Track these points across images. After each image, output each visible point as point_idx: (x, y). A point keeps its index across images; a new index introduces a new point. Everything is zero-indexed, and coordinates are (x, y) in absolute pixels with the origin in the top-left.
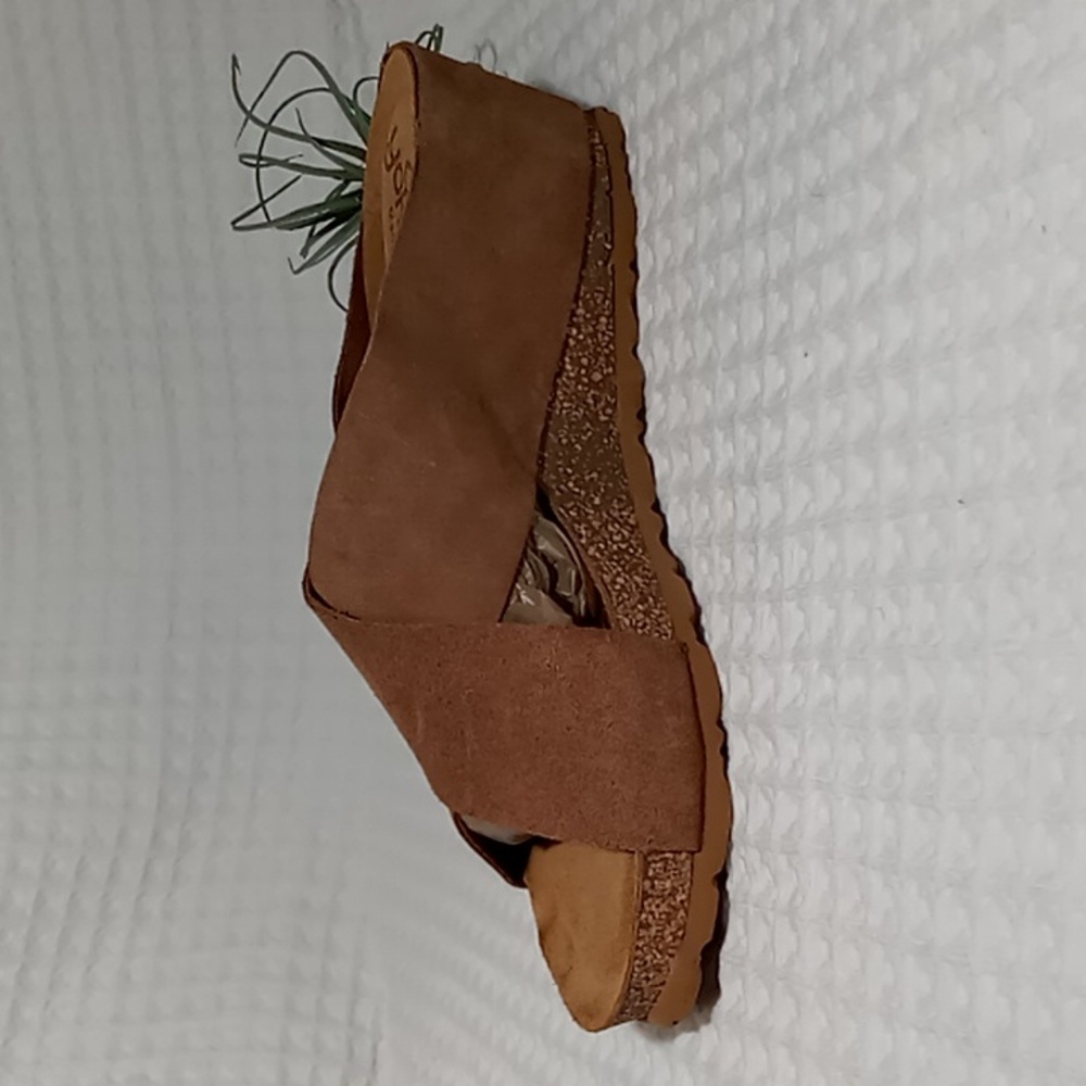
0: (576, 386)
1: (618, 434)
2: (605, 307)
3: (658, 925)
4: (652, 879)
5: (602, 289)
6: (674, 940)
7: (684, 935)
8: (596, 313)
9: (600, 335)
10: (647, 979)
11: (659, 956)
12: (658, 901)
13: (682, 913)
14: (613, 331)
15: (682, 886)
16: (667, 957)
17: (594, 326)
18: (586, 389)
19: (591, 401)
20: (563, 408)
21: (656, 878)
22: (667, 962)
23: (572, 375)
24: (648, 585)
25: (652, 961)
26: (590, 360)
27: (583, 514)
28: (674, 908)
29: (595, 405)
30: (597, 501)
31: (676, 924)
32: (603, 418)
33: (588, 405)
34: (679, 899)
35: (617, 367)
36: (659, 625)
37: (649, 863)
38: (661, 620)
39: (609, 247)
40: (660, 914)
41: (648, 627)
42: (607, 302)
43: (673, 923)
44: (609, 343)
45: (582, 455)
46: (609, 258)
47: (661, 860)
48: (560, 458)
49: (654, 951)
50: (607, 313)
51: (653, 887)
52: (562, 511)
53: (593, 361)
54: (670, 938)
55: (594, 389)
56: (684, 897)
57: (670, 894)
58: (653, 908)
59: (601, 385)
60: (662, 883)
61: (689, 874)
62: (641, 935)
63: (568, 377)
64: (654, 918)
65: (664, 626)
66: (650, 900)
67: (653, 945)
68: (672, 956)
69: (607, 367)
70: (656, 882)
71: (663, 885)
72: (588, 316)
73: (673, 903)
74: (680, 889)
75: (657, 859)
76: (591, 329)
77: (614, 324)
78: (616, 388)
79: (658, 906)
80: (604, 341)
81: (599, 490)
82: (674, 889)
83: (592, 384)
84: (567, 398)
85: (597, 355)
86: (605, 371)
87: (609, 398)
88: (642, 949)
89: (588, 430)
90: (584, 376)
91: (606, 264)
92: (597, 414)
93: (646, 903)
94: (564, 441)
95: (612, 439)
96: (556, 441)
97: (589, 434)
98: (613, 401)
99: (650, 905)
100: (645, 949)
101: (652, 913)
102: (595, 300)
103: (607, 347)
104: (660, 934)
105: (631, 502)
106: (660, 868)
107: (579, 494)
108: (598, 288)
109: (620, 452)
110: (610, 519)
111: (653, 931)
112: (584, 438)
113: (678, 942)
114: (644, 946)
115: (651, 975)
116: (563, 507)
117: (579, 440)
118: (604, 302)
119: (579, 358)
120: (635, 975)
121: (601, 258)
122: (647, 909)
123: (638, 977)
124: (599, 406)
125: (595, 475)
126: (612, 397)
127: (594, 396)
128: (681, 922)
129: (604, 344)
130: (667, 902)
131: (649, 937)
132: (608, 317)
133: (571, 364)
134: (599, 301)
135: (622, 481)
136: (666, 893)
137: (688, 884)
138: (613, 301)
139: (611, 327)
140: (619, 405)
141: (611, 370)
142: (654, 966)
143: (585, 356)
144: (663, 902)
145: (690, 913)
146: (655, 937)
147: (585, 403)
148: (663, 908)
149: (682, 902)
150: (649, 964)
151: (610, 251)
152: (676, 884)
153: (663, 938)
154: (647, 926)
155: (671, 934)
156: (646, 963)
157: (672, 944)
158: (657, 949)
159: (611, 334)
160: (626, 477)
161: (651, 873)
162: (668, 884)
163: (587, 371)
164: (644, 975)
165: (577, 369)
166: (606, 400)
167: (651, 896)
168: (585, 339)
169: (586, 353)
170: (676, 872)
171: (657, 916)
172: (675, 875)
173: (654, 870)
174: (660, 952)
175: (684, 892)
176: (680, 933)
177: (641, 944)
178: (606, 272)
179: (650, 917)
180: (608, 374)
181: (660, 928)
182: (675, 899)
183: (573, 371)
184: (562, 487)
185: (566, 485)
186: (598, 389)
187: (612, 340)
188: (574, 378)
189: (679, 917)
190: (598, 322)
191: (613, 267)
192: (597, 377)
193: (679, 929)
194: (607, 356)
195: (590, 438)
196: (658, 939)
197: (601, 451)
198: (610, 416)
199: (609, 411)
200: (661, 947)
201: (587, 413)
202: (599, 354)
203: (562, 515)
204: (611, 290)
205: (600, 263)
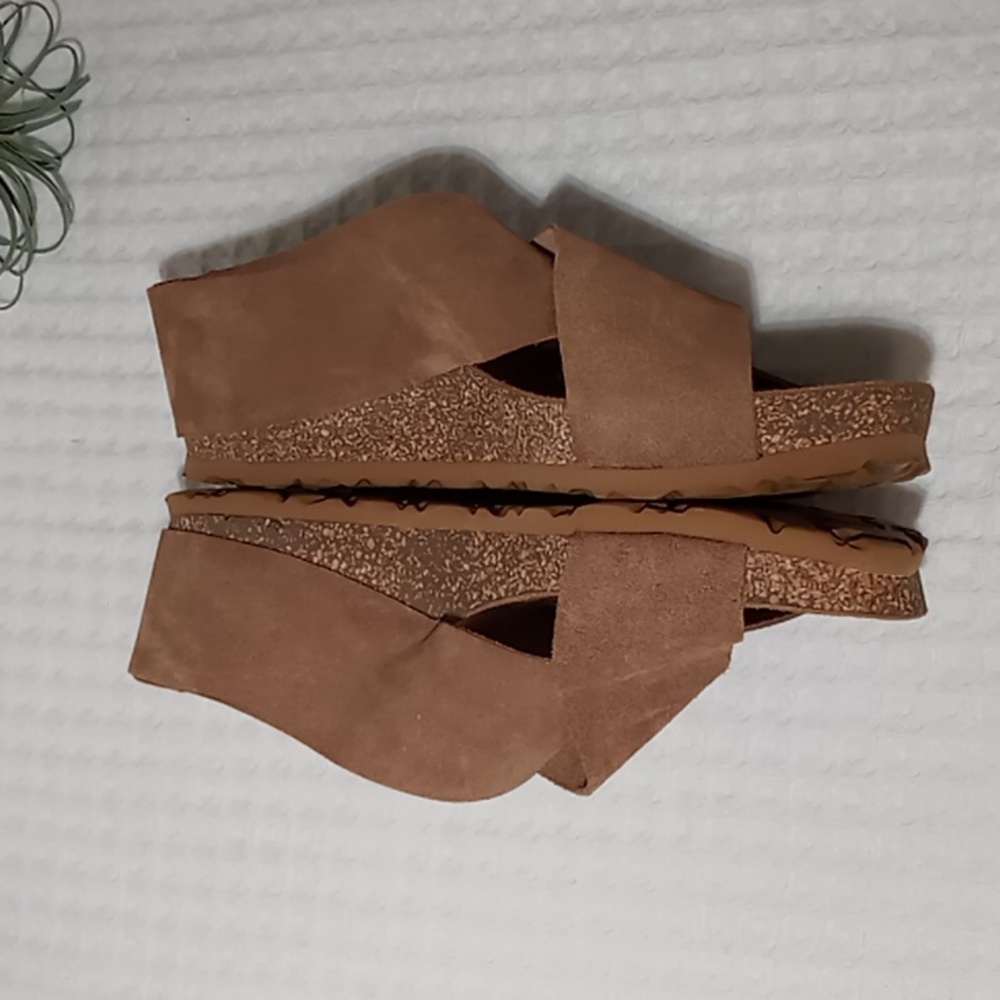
0: (379, 565)
1: (417, 530)
2: (316, 529)
3: (812, 588)
4: (770, 594)
5: (301, 531)
6: (828, 572)
7: (823, 562)
8: (320, 539)
9: (339, 537)
10: (863, 594)
11: (841, 587)
12: (790, 589)
13: (803, 564)
14: (334, 523)
15: (778, 562)
16: (844, 577)
17: (331, 542)
18: (380, 556)
19: (390, 553)
20: (395, 581)
21: (769, 590)
22: (849, 576)
23: (369, 568)
24: (529, 546)
25: (847, 593)
26: (358, 549)
27: (475, 586)
28: (797, 572)
29: (393, 549)
30: (466, 567)
31: (813, 569)
32: (404, 543)
33: (393, 555)
34: (789, 567)
35: (362, 522)
36: (557, 549)
37: (755, 595)
38: (554, 546)
39: (268, 521)
40: (802, 587)
41: (559, 562)
42: (312, 527)
43: (812, 573)
44: (345, 529)
45: (431, 570)
46: (277, 522)
47: (753, 582)
48: (434, 594)
49: (837, 591)
50: (320, 528)
51: (776, 593)
52: (473, 606)
53: (359, 545)
54: (825, 575)
55: (380, 548)
56: (788, 561)
57: (785, 576)
58: (795, 593)
59: (378, 540)
60: (773, 583)
61: (769, 555)
62: (819, 606)
63: (372, 572)
64: (805, 592)
65: (559, 544)
66: (788, 596)
67: (829, 594)
68: (843, 572)
69: (363, 532)
70: (772, 590)
71: (777, 582)
72: (323, 546)
73: (793, 573)
74: (781, 565)
75: (751, 588)
76: (333, 545)
77: (329, 522)
78: (380, 526)
79: (794, 589)
80: (342, 533)
81: (459, 562)
82: (781, 571)
83: (377, 550)
84: (388, 576)
85: (354, 542)
86: (366, 535)
87: (387, 534)
88: (833, 605)
89: (412, 559)
90: (370, 556)
91: (281, 526)
92: (401, 548)
93: (791, 601)
94: (421, 585)
95: (421, 537)
96: (420, 593)
97: (416, 559)
98: (390, 530)
99: (793, 597)
100: (833, 601)
101: (800, 594)
102: (311, 539)
103: (347, 530)
104: (820, 586)
105: (467, 533)
106: (760, 585)
107: (461, 583)
108: (301, 535)
109: (430, 531)
110: (480, 559)
111: (817, 594)
112: (419, 565)
113: (830, 567)
114: (830, 603)
115: (860, 591)
116: (470, 604)
117: (421, 571)
118: (312, 531)
119: (356, 559)
120: (858, 608)
121: (277, 530)
122: (796, 600)
123: (861, 605)
124: (394, 545)
125: (447, 562)
126: (387, 531)
127: (387, 549)
128: (811, 565)
129: (345, 533)
130: (791, 579)
131: (822, 597)
132: (324, 527)
133: (361, 568)
134: (311, 535)
135: (452, 535)
136: (783, 580)
137: (777, 556)
138: (310, 522)
139: (332, 525)
140: (394, 525)
141: (366, 529)
142: (851, 589)
143: (355, 554)
144: (791, 583)
145: (804, 556)
146: (823, 592)
147: (391, 559)
148: (796, 583)
149: (793, 563)
150: (849, 596)
151: (272, 520)
152: (777, 569)
153: (824, 584)
154: (812, 599)
155: (821, 574)
156: (846, 599)
157: (831, 574)
158: (834, 589)
159: (337, 525)
160: (449, 531)
161: (763, 595)
162: (775, 577)
163: (367, 553)
164: (859, 599)
165: (365, 563)
166: (389, 537)
167: (785, 595)
168: (341, 552)
169: (352, 552)
170: (765, 568)
171: (803, 590)
172: (767, 571)
173: (761, 591)
174: (838, 585)
175: (783, 562)
176: (821, 565)
177: (828, 606)
178: (288, 526)
179: (804, 596)
180: (370, 532)
181: (815, 587)
182: (790, 571)
183: (367, 567)
184: (456, 598)
185: (455, 594)
186: (381, 542)
187: (342, 525)
188: (372, 566)
189: (806, 567)
190: (328, 538)
191: (286, 520)
192: (371, 544)
193: (817, 566)
194: (355, 532)
195: (419, 559)
196: (825, 589)
197: (429, 550)
198: (402, 534)
199: (398, 535)
200: (833, 585)
201: (399, 557)
202: (353, 539)
203: (477, 607)
204: (302, 523)
205: (281, 531)
